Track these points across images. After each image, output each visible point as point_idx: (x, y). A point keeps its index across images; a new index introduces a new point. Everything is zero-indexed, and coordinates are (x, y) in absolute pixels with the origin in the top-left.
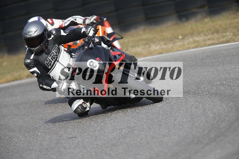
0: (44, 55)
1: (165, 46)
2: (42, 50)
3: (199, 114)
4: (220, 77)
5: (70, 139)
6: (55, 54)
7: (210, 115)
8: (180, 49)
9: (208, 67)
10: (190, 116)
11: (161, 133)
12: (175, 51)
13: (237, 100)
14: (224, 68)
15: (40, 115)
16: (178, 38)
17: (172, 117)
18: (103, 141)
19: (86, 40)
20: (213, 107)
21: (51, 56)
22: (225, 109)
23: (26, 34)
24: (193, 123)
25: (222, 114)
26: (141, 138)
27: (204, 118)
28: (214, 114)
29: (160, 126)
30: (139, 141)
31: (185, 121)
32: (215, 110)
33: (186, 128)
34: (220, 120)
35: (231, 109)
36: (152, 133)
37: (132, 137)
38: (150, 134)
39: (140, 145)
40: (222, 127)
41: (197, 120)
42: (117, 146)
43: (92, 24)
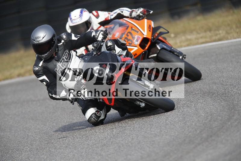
0: (54, 62)
3: (191, 114)
4: (212, 76)
5: (61, 139)
6: (66, 60)
7: (202, 114)
10: (182, 116)
11: (153, 132)
14: (217, 67)
15: (31, 115)
18: (94, 141)
19: (95, 45)
21: (61, 62)
22: (217, 108)
24: (184, 122)
25: (215, 114)
26: (132, 138)
27: (196, 117)
28: (206, 113)
29: (152, 125)
30: (130, 141)
31: (176, 121)
32: (207, 109)
33: (178, 127)
34: (212, 119)
35: (223, 108)
36: (143, 133)
37: (123, 137)
38: (141, 134)
39: (131, 145)
40: (214, 126)
41: (189, 119)
42: (108, 146)
43: (138, 18)
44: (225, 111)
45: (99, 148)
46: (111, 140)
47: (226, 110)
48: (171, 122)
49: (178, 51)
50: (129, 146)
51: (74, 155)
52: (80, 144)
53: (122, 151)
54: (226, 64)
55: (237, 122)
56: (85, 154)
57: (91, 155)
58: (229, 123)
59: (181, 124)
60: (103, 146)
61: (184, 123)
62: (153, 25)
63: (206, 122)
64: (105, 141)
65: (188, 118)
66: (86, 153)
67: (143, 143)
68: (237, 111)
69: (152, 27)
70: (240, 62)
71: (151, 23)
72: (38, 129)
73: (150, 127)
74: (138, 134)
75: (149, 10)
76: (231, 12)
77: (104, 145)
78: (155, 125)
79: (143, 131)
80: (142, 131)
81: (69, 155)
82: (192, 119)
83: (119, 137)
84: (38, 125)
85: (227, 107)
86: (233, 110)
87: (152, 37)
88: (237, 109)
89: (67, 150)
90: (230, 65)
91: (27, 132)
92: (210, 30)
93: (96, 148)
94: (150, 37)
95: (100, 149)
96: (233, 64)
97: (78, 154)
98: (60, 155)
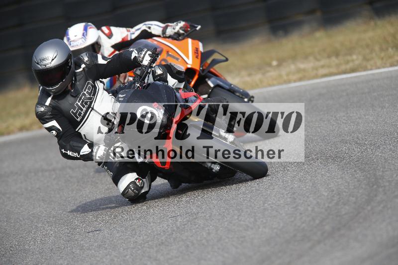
0: (70, 99)
1: (248, 79)
2: (65, 89)
3: (305, 192)
4: (340, 130)
5: (91, 234)
6: (88, 96)
7: (324, 193)
8: (275, 82)
9: (321, 113)
10: (291, 195)
11: (242, 223)
12: (265, 87)
13: (369, 167)
14: (348, 115)
15: (41, 194)
16: (270, 65)
17: (260, 196)
18: (145, 237)
19: (138, 72)
20: (329, 180)
21: (80, 100)
22: (349, 183)
23: (38, 63)
24: (294, 206)
25: (345, 192)
26: (207, 231)
27: (314, 197)
28: (330, 192)
29: (241, 211)
30: (205, 236)
31: (281, 204)
32: (332, 185)
33: (284, 214)
34: (340, 201)
35: (359, 182)
36: (226, 223)
37: (194, 230)
38: (223, 225)
39: (206, 244)
40: (343, 213)
41: (302, 201)
42: (168, 246)
43: (177, 37)
44: (362, 188)
45: (153, 248)
46: (174, 236)
47: (364, 186)
48: (272, 206)
49: (241, 91)
50: (203, 245)
51: (112, 260)
52: (123, 241)
53: (192, 253)
54: (363, 110)
55: (382, 205)
56: (130, 257)
57: (141, 260)
58: (369, 208)
59: (288, 209)
60: (159, 245)
61: (293, 208)
62: (201, 49)
63: (330, 205)
64: (164, 237)
65: (300, 200)
66: (132, 257)
67: (227, 240)
68: (382, 187)
69: (201, 52)
70: (386, 107)
71: (198, 45)
72: (53, 217)
73: (238, 214)
74: (217, 225)
75: (193, 24)
76: (372, 23)
77: (162, 243)
78: (246, 210)
79: (227, 221)
80: (224, 220)
81: (105, 260)
82: (306, 201)
83: (187, 230)
84: (53, 210)
85: (365, 182)
86: (375, 187)
87: (200, 67)
88: (382, 185)
89: (101, 252)
90: (371, 111)
91: (35, 221)
92: (337, 54)
93: (149, 248)
94: (197, 67)
95: (155, 249)
96: (375, 110)
97: (119, 258)
98: (90, 260)
